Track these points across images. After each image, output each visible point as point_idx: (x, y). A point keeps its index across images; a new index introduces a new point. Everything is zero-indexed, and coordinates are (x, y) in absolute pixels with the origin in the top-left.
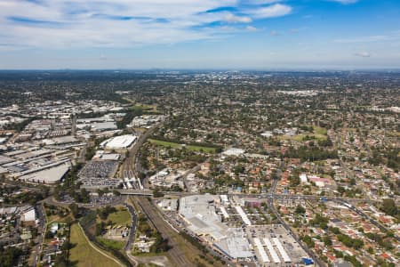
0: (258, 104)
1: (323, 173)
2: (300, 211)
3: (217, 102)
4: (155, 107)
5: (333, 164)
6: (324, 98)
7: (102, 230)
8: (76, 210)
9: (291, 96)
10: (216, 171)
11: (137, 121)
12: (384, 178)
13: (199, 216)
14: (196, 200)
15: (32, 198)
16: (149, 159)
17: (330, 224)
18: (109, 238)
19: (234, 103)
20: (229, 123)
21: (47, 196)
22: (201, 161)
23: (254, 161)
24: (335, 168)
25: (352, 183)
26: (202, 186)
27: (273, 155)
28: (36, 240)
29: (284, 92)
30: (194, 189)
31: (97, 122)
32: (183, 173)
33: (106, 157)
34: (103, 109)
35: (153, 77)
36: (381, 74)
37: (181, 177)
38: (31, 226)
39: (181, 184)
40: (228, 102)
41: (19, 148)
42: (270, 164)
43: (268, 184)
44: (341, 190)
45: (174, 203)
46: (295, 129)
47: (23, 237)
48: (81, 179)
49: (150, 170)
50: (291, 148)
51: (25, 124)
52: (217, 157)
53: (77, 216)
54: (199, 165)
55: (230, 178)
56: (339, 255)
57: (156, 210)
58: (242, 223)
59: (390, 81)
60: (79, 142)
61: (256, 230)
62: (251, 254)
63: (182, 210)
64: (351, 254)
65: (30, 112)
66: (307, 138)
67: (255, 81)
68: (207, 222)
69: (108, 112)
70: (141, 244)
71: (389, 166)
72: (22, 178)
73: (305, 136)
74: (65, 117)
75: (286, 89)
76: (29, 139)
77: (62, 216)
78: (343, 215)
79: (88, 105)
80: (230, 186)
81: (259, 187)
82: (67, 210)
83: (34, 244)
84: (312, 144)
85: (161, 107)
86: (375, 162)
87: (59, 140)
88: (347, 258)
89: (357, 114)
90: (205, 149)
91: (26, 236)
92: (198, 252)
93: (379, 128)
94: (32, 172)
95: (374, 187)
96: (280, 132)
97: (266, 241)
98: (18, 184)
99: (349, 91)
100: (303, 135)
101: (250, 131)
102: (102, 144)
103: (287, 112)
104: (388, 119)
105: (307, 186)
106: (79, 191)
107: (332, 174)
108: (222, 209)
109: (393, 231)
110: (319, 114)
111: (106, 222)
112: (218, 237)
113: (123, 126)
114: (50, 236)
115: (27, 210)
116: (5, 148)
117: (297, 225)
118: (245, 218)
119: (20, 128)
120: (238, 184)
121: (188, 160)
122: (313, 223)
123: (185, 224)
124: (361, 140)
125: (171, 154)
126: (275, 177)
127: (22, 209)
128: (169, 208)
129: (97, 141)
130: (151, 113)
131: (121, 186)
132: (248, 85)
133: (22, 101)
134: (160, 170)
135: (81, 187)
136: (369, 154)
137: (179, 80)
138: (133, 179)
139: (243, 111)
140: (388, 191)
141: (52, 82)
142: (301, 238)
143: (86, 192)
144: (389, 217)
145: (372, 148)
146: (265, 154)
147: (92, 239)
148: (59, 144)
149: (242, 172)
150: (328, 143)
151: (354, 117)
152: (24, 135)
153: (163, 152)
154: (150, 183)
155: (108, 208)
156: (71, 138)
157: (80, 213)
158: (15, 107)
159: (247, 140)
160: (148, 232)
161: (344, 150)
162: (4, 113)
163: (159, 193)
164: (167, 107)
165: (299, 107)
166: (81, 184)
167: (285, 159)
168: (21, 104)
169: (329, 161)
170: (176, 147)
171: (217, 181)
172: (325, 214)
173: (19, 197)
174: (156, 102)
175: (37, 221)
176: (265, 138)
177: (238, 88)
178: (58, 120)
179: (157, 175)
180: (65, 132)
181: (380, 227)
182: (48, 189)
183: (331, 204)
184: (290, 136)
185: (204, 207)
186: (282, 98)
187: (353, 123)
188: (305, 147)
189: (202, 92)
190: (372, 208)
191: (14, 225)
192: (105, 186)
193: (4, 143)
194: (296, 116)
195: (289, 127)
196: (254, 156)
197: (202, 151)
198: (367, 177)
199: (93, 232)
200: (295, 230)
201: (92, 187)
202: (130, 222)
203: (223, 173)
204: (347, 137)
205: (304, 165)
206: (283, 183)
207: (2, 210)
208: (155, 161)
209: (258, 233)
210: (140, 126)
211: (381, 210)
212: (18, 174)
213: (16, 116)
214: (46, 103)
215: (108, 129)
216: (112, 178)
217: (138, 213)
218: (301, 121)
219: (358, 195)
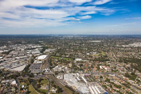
0: (84, 45)
1: (106, 65)
2: (101, 77)
3: (71, 44)
4: (52, 46)
5: (109, 63)
6: (103, 43)
7: (39, 86)
9: (93, 42)
10: (74, 66)
11: (47, 51)
12: (124, 66)
13: (71, 80)
14: (69, 75)
15: (14, 77)
16: (52, 62)
17: (111, 81)
18: (42, 89)
19: (76, 44)
20: (76, 51)
21: (19, 76)
23: (85, 62)
24: (109, 64)
25: (115, 68)
26: (70, 70)
27: (91, 60)
28: (17, 91)
29: (91, 41)
30: (68, 72)
31: (34, 51)
32: (64, 67)
33: (37, 62)
34: (35, 47)
35: (50, 37)
36: (118, 36)
38: (15, 86)
39: (63, 70)
40: (74, 44)
41: (8, 60)
42: (90, 63)
43: (90, 69)
44: (112, 70)
45: (62, 76)
46: (96, 52)
47: (12, 90)
48: (30, 70)
49: (53, 66)
50: (96, 58)
51: (9, 52)
52: (74, 61)
53: (30, 82)
54: (68, 64)
55: (78, 68)
56: (115, 90)
57: (56, 79)
58: (84, 82)
59: (121, 38)
60: (28, 58)
61: (89, 84)
62: (88, 92)
63: (65, 78)
64: (118, 90)
65: (10, 48)
66: (100, 55)
67: (82, 38)
68: (73, 82)
69: (37, 48)
70: (53, 90)
71: (125, 63)
72: (10, 70)
74: (23, 49)
75: (91, 40)
76: (11, 57)
77: (25, 82)
78: (114, 78)
79: (30, 46)
80: (79, 70)
81: (88, 70)
82: (27, 80)
83: (16, 92)
84: (101, 57)
85: (54, 46)
86: (120, 61)
87: (21, 57)
88: (117, 91)
89: (113, 48)
91: (13, 90)
92: (72, 92)
93: (120, 51)
94: (13, 68)
95: (122, 69)
96: (92, 53)
97: (92, 87)
98: (9, 72)
99: (110, 41)
100: (98, 54)
101: (83, 53)
102: (36, 58)
103: (93, 47)
104: (122, 49)
105: (102, 70)
106: (30, 74)
107: (109, 66)
108: (77, 77)
109: (129, 82)
110: (102, 48)
111: (40, 83)
112: (77, 87)
113: (42, 52)
114: (22, 89)
115: (13, 81)
116: (3, 60)
117: (101, 82)
118: (85, 80)
119: (7, 53)
120: (81, 70)
121: (65, 63)
122: (106, 81)
123: (66, 83)
124: (116, 55)
125: (59, 61)
126: (92, 67)
127: (11, 80)
128: (61, 78)
129: (34, 57)
130: (51, 48)
131: (44, 71)
132: (80, 39)
133: (8, 45)
134: (56, 66)
135: (31, 72)
136: (119, 59)
137: (58, 38)
138: (48, 69)
139: (80, 47)
140: (126, 70)
141: (17, 38)
142: (103, 86)
143: (32, 74)
144: (127, 78)
145: (119, 58)
146: (88, 60)
147: (36, 89)
148: (22, 59)
149: (82, 66)
150: (106, 56)
151: (112, 48)
152: (9, 56)
153: (57, 60)
154: (53, 70)
155: (41, 79)
156: (26, 56)
157: (31, 81)
158: (5, 47)
159: (82, 56)
160: (55, 86)
161: (111, 58)
162: (2, 48)
163: (57, 73)
164: (56, 46)
165: (96, 46)
166: (30, 71)
167: (94, 61)
169: (107, 62)
170: (60, 59)
171: (74, 69)
172: (109, 78)
173: (10, 76)
174: (52, 44)
175: (17, 84)
176: (87, 55)
177: (77, 40)
178: (20, 50)
179: (55, 67)
180: (23, 54)
181: (125, 81)
182: (19, 73)
183: (110, 75)
184: (95, 54)
185: (72, 77)
186: (91, 43)
187: (112, 50)
188: (100, 58)
189: (66, 41)
190: (122, 75)
191: (9, 86)
192: (39, 72)
193: (2, 58)
194: (96, 48)
195: (94, 52)
196: (85, 61)
197: (68, 60)
198: (119, 66)
199: (36, 87)
200: (100, 83)
201: (34, 72)
202: (48, 83)
203: (76, 66)
204: (111, 54)
205: (100, 63)
206: (95, 69)
207: (4, 81)
208: (54, 63)
209: (89, 85)
210: (48, 52)
211: (125, 76)
212: (9, 69)
213: (6, 49)
214: (16, 45)
215: (37, 53)
216: (41, 69)
217: (51, 80)
218: (97, 50)
219: (117, 72)
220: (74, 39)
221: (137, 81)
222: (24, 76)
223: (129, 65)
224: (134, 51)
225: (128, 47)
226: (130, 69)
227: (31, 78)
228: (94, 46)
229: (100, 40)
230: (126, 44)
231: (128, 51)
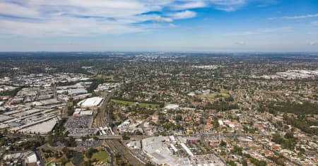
0: (181, 74)
1: (232, 119)
2: (223, 144)
3: (154, 73)
4: (112, 77)
5: (237, 112)
6: (222, 70)
8: (67, 152)
9: (201, 69)
10: (163, 119)
11: (101, 87)
12: (269, 120)
13: (158, 151)
14: (153, 140)
15: (32, 145)
16: (114, 113)
17: (244, 152)
19: (165, 74)
20: (165, 87)
21: (43, 143)
22: (152, 114)
23: (187, 112)
24: (238, 115)
25: (251, 124)
26: (155, 131)
27: (198, 108)
29: (196, 67)
30: (151, 133)
31: (72, 88)
32: (141, 122)
33: (83, 113)
34: (75, 79)
35: (107, 57)
36: (253, 55)
37: (140, 125)
39: (141, 130)
40: (161, 73)
41: (15, 109)
42: (197, 114)
43: (199, 127)
44: (246, 129)
45: (138, 143)
46: (209, 90)
48: (68, 129)
49: (117, 121)
50: (209, 103)
51: (17, 91)
52: (161, 110)
53: (69, 157)
54: (151, 116)
55: (173, 124)
57: (127, 149)
58: (187, 154)
59: (259, 59)
60: (61, 103)
61: (198, 159)
63: (145, 148)
66: (218, 96)
67: (176, 59)
68: (163, 155)
69: (78, 81)
71: (271, 112)
72: (21, 131)
73: (216, 95)
74: (47, 85)
75: (196, 64)
76: (22, 102)
77: (58, 158)
78: (250, 145)
79: (63, 77)
80: (174, 130)
81: (194, 129)
82: (61, 153)
84: (221, 100)
85: (116, 77)
86: (261, 110)
87: (45, 102)
89: (244, 80)
90: (152, 105)
93: (259, 89)
94: (29, 126)
95: (265, 126)
96: (199, 92)
98: (18, 136)
99: (236, 66)
100: (214, 94)
101: (180, 93)
102: (79, 104)
103: (201, 80)
104: (263, 83)
105: (224, 128)
106: (68, 138)
107: (238, 119)
108: (172, 145)
109: (282, 154)
110: (221, 81)
111: (92, 159)
112: (173, 165)
113: (91, 91)
115: (29, 155)
116: (3, 109)
117: (223, 153)
118: (188, 151)
119: (13, 94)
120: (179, 128)
121: (143, 113)
122: (233, 152)
123: (148, 158)
124: (250, 97)
125: (130, 110)
126: (202, 122)
127: (25, 154)
128: (135, 147)
129: (74, 102)
130: (110, 82)
131: (98, 133)
132: (172, 62)
133: (12, 74)
134: (124, 121)
135: (69, 135)
136: (257, 105)
137: (125, 59)
138: (106, 128)
139: (173, 79)
140: (273, 128)
141: (34, 60)
142: (227, 162)
143: (72, 139)
144: (278, 145)
145: (258, 101)
146: (193, 107)
148: (46, 105)
149: (181, 120)
150: (231, 99)
151: (243, 82)
152: (17, 99)
153: (124, 108)
154: (118, 130)
155: (91, 149)
156: (54, 100)
157: (70, 155)
158: (7, 79)
159: (179, 98)
160: (124, 165)
161: (241, 103)
163: (126, 137)
164: (121, 77)
165: (206, 77)
166: (68, 133)
167: (206, 110)
168: (12, 76)
169: (234, 111)
170: (132, 105)
171: (165, 127)
172: (239, 146)
173: (22, 145)
174: (112, 74)
175: (38, 163)
176: (190, 97)
177: (166, 64)
178: (42, 87)
179: (122, 124)
180: (49, 96)
181: (274, 152)
182: (43, 138)
183: (242, 139)
184: (206, 95)
185: (160, 145)
186: (196, 70)
187: (243, 86)
188: (217, 102)
189: (143, 67)
190: (267, 140)
192: (86, 134)
193: (2, 105)
194: (208, 82)
195: (205, 89)
196: (185, 109)
197: (150, 107)
198: (259, 120)
200: (222, 157)
201: (77, 135)
202: (109, 159)
203: (168, 121)
204: (242, 95)
205: (219, 114)
206: (209, 126)
207: (9, 156)
208: (120, 115)
209: (199, 161)
210: (104, 91)
211: (272, 141)
212: (18, 128)
213: (9, 85)
214: (31, 75)
215: (82, 94)
216: (90, 128)
217: (114, 152)
218: (212, 85)
219: (256, 132)
220: (160, 62)
221: (298, 152)
222: (54, 144)
223: (279, 118)
224: (288, 87)
225: (275, 80)
226: (282, 126)
227: (71, 148)
228: (203, 78)
229: (215, 64)
230: (271, 72)
231: (276, 88)
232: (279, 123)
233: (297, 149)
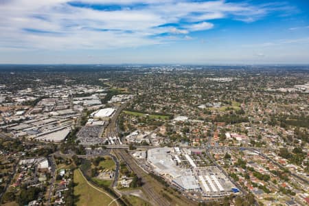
0: (194, 86)
1: (240, 132)
2: (228, 157)
3: (167, 86)
4: (126, 89)
5: (246, 126)
6: (237, 83)
7: (96, 173)
8: (77, 160)
9: (215, 81)
10: (170, 131)
11: (114, 99)
12: (279, 134)
13: (162, 162)
14: (159, 151)
15: (45, 152)
16: (125, 124)
17: (247, 165)
18: (101, 178)
19: (179, 86)
20: (176, 99)
21: (56, 150)
22: (160, 125)
23: (195, 124)
24: (247, 128)
25: (260, 138)
26: (161, 142)
27: (207, 120)
28: (50, 182)
29: (211, 79)
30: (157, 144)
31: (88, 99)
32: (148, 133)
33: (95, 123)
34: (91, 91)
35: (124, 69)
36: (272, 67)
37: (147, 136)
38: (46, 172)
39: (147, 141)
40: (174, 85)
41: (34, 118)
42: (205, 127)
43: (205, 139)
44: (253, 142)
45: (144, 153)
46: (220, 103)
47: (40, 179)
48: (79, 138)
49: (126, 132)
50: (219, 116)
51: (37, 101)
52: (170, 122)
53: (78, 164)
54: (159, 127)
55: (180, 136)
56: (255, 185)
57: (132, 158)
58: (190, 166)
59: (278, 71)
60: (76, 113)
61: (200, 170)
62: (197, 187)
63: (149, 158)
64: (263, 185)
65: (40, 93)
66: (228, 109)
67: (192, 71)
68: (167, 166)
69: (94, 93)
70: (123, 182)
71: (282, 126)
72: (37, 138)
73: (226, 108)
74: (65, 96)
75: (212, 77)
77: (67, 164)
78: (255, 159)
79: (80, 88)
80: (180, 141)
81: (200, 142)
82: (70, 160)
83: (48, 184)
84: (231, 113)
85: (131, 89)
86: (272, 124)
87: (62, 112)
88: (260, 187)
89: (259, 93)
90: (162, 117)
91: (42, 178)
92: (162, 186)
93: (273, 102)
94: (44, 134)
95: (273, 140)
96: (210, 105)
97: (207, 177)
98: (34, 143)
99: (252, 78)
100: (225, 107)
101: (191, 105)
102: (92, 114)
103: (214, 92)
104: (279, 96)
105: (231, 141)
106: (78, 147)
107: (246, 132)
108: (176, 156)
109: (288, 168)
110: (235, 93)
111: (98, 167)
112: (175, 176)
113: (105, 102)
114: (60, 178)
115: (42, 161)
116: (24, 118)
117: (226, 166)
118: (192, 162)
119: (34, 104)
120: (185, 140)
121: (151, 124)
122: (236, 165)
123: (152, 168)
124: (263, 110)
125: (140, 121)
126: (209, 135)
127: (39, 160)
128: (141, 157)
129: (88, 113)
130: (124, 93)
131: (107, 143)
132: (187, 74)
133: (35, 86)
134: (133, 131)
136: (269, 119)
137: (141, 72)
138: (115, 138)
139: (185, 92)
140: (282, 142)
141: (55, 73)
142: (229, 175)
143: (83, 147)
144: (284, 160)
145: (270, 115)
146: (202, 119)
147: (89, 179)
148: (62, 115)
149: (188, 132)
150: (242, 112)
151: (257, 95)
152: (36, 109)
153: (134, 119)
154: (126, 140)
155: (99, 157)
156: (70, 111)
157: (79, 162)
158: (29, 90)
159: (189, 110)
160: (128, 174)
161: (252, 116)
162: (22, 94)
163: (133, 147)
164: (134, 89)
165: (221, 89)
166: (79, 141)
167: (215, 123)
168: (34, 88)
169: (243, 124)
170: (142, 116)
171: (171, 139)
172: (244, 159)
173: (36, 152)
174: (127, 86)
175: (50, 168)
176: (201, 109)
177: (180, 77)
178: (60, 98)
179: (131, 135)
180: (66, 106)
181: (279, 166)
182: (56, 146)
183: (248, 152)
184: (217, 107)
185: (164, 156)
186: (210, 83)
187: (256, 99)
188: (227, 115)
189: (157, 79)
190: (273, 154)
191: (34, 171)
192: (96, 143)
193: (23, 114)
194: (220, 94)
195: (216, 101)
196: (194, 121)
197: (160, 118)
198: (269, 134)
199: (89, 174)
200: (225, 170)
201: (87, 144)
202: (115, 167)
203: (175, 133)
204: (254, 108)
205: (228, 127)
206: (215, 139)
207: (24, 161)
208: (129, 125)
209: (201, 172)
210: (117, 102)
211: (279, 155)
212: (34, 136)
213: (30, 96)
214: (51, 87)
215: (96, 105)
216: (100, 137)
217: (120, 161)
218: (224, 98)
219: (264, 145)
220: (176, 75)
221: (305, 167)
222: (65, 152)
223: (290, 132)
224: (304, 101)
225: (292, 93)
226: (292, 141)
227: (79, 156)
228: (216, 90)
229: (230, 76)
230: (289, 84)
231: (291, 102)
232: (290, 138)
233: (305, 164)
